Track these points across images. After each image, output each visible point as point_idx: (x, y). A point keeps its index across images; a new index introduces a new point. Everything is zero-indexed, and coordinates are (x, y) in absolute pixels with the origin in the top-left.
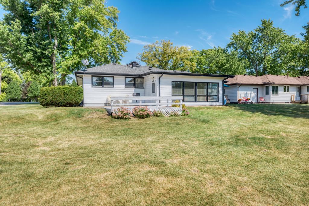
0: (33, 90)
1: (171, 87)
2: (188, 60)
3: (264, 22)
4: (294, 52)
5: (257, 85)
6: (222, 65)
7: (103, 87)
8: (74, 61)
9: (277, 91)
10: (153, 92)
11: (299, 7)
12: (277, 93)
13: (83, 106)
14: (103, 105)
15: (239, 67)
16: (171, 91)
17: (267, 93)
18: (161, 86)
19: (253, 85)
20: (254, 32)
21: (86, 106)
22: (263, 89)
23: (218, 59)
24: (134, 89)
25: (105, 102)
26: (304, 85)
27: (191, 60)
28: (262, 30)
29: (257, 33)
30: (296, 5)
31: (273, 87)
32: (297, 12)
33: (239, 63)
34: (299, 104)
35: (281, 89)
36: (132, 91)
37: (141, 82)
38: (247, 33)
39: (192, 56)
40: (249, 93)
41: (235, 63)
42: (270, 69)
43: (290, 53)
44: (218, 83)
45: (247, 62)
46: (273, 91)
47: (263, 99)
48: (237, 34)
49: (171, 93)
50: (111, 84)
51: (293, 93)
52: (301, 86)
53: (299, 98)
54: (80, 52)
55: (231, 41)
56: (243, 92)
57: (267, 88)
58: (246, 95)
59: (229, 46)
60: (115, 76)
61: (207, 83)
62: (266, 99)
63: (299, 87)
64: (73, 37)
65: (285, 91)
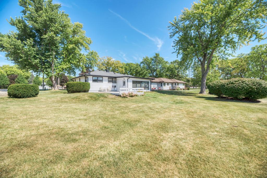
0: (20, 81)
1: (132, 83)
2: (120, 67)
3: (156, 54)
4: (168, 68)
5: (158, 82)
6: (139, 72)
7: (98, 82)
8: (67, 66)
9: (165, 85)
10: (124, 85)
11: (178, 55)
12: (165, 86)
13: (88, 92)
14: (98, 92)
15: (147, 73)
16: (132, 85)
17: (162, 86)
18: (128, 83)
19: (157, 82)
20: (152, 58)
21: (89, 92)
22: (160, 84)
23: (137, 69)
24: (112, 83)
25: (99, 90)
26: (174, 83)
27: (122, 67)
28: (155, 57)
29: (153, 58)
30: (177, 54)
31: (164, 83)
32: (177, 56)
33: (147, 71)
34: (172, 90)
35: (166, 84)
36: (111, 84)
37: (115, 80)
38: (149, 58)
39: (122, 65)
40: (155, 85)
41: (145, 71)
42: (159, 75)
43: (166, 69)
44: (149, 82)
45: (150, 71)
46: (164, 85)
47: (160, 88)
48: (145, 58)
49: (132, 86)
50: (102, 81)
51: (170, 86)
52: (173, 83)
53: (172, 88)
54: (71, 61)
55: (143, 61)
56: (153, 85)
57: (162, 84)
58: (154, 86)
59: (142, 63)
60: (103, 77)
61: (145, 82)
62: (161, 88)
63: (172, 83)
64: (66, 52)
65: (168, 85)
